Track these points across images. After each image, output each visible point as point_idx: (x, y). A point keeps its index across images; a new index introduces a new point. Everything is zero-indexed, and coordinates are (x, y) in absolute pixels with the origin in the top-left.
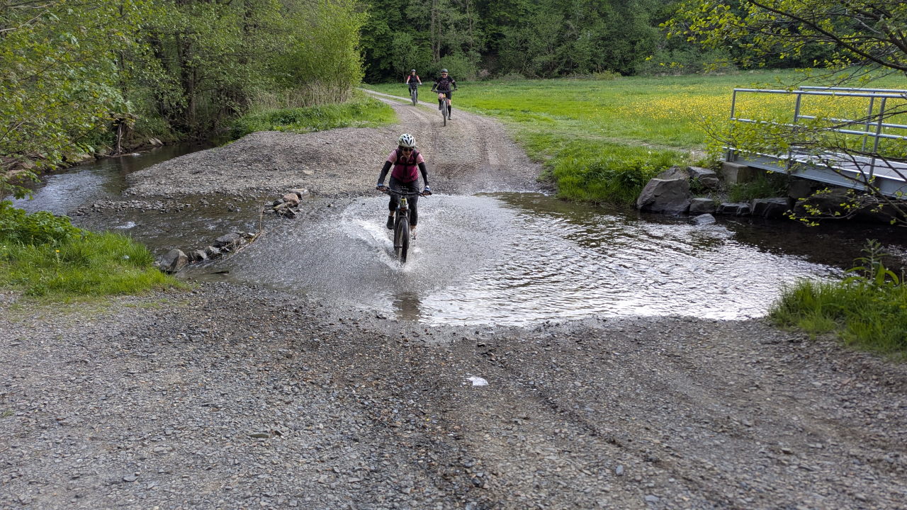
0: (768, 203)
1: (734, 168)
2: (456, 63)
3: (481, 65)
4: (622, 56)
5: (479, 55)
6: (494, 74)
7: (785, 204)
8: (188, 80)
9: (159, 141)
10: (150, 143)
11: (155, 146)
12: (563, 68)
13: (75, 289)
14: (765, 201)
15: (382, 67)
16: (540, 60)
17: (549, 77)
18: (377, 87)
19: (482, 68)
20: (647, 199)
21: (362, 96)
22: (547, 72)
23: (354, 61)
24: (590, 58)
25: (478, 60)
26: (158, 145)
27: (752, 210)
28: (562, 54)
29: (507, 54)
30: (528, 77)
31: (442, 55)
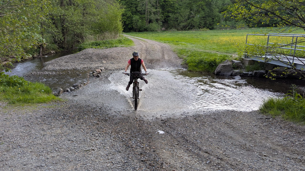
0: (259, 72)
1: (247, 60)
2: (154, 25)
3: (162, 26)
4: (210, 23)
5: (162, 23)
6: (166, 29)
7: (264, 72)
8: (64, 31)
9: (54, 52)
10: (51, 52)
11: (53, 53)
12: (189, 27)
13: (26, 101)
14: (257, 71)
15: (129, 27)
16: (182, 24)
17: (185, 30)
18: (128, 34)
19: (163, 27)
20: (218, 71)
21: (122, 37)
22: (184, 28)
23: (120, 25)
24: (199, 24)
25: (161, 24)
26: (54, 53)
27: (253, 74)
28: (189, 23)
29: (171, 22)
30: (178, 30)
31: (149, 23)
